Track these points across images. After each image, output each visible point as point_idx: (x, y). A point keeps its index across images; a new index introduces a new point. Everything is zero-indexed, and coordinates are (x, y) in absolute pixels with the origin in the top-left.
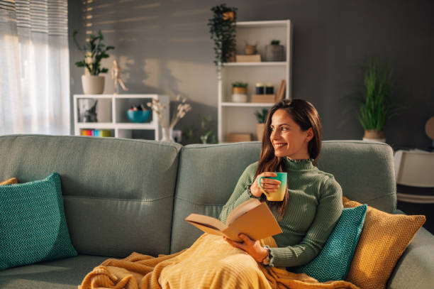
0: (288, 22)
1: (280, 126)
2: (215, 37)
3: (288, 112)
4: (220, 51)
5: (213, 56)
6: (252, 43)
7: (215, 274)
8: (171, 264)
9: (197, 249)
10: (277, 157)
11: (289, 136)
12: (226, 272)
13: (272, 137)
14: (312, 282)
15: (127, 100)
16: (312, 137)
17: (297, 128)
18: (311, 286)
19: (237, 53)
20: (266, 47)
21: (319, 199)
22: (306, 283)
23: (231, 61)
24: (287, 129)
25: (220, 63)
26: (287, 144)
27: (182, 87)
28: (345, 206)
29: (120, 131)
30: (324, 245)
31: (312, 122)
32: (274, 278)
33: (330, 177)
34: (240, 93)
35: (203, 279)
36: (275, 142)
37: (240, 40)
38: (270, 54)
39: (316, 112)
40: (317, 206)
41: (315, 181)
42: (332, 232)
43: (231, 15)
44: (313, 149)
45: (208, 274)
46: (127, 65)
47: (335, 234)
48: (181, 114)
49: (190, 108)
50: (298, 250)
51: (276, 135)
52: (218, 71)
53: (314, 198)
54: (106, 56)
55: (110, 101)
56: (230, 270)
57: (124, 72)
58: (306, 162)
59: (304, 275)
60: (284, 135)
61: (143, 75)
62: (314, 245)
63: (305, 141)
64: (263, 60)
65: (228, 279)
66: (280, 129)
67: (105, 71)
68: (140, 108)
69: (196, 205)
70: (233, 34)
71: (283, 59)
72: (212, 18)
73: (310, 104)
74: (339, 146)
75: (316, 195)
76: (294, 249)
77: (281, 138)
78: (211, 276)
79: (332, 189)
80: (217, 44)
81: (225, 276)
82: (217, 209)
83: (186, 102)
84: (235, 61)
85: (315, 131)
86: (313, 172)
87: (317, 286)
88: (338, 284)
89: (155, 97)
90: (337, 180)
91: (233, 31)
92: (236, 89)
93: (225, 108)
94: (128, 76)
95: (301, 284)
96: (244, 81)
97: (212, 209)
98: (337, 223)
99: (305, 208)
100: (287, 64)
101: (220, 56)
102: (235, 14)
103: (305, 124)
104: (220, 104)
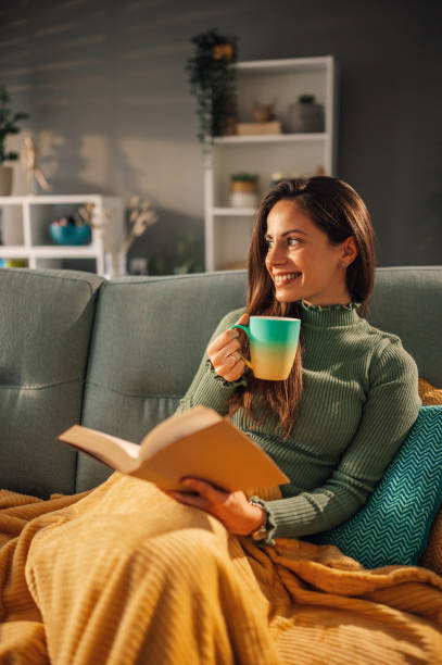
0: (328, 61)
1: (284, 234)
2: (199, 92)
3: (300, 204)
4: (208, 117)
5: (196, 125)
6: (266, 100)
7: (117, 560)
8: (56, 522)
9: (109, 492)
10: (279, 303)
11: (304, 257)
12: (140, 559)
13: (268, 261)
14: (348, 568)
15: (50, 207)
16: (353, 257)
17: (319, 239)
18: (344, 577)
19: (239, 120)
20: (291, 108)
21: (368, 389)
22: (336, 571)
23: (228, 134)
24: (300, 241)
25: (208, 138)
26: (300, 274)
27: (147, 184)
28: (426, 401)
29: (39, 261)
30: (377, 485)
31: (354, 226)
32: (267, 554)
33: (393, 341)
34: (245, 191)
35: (94, 570)
36: (275, 271)
37: (244, 96)
38: (296, 120)
39: (361, 204)
40: (363, 405)
41: (359, 350)
42: (393, 458)
43: (228, 50)
44: (357, 282)
45: (104, 560)
46: (53, 147)
47: (401, 463)
48: (139, 229)
49: (155, 220)
50: (322, 499)
51: (275, 254)
52: (205, 152)
53: (357, 386)
54: (14, 131)
55: (19, 208)
56: (151, 553)
57: (48, 159)
58: (343, 310)
59: (333, 550)
60: (294, 255)
61: (80, 163)
62: (356, 487)
63: (338, 266)
64: (285, 130)
65: (142, 576)
66: (285, 241)
67: (14, 157)
68: (71, 221)
69: (126, 396)
70: (231, 84)
71: (320, 129)
72: (193, 56)
73: (347, 186)
74: (414, 278)
75: (361, 381)
76: (313, 497)
77: (288, 261)
78: (109, 564)
79: (395, 367)
80: (203, 104)
81: (137, 568)
82: (166, 405)
83: (150, 209)
84: (235, 133)
85: (361, 245)
86: (357, 330)
87: (358, 578)
88: (404, 576)
89: (96, 199)
90: (405, 348)
91: (232, 79)
92: (238, 186)
93: (219, 220)
94: (54, 165)
95: (323, 572)
96: (251, 170)
97: (158, 405)
98: (407, 437)
99: (335, 408)
100: (327, 138)
101: (209, 125)
102: (234, 48)
103: (338, 231)
104: (210, 211)
